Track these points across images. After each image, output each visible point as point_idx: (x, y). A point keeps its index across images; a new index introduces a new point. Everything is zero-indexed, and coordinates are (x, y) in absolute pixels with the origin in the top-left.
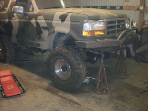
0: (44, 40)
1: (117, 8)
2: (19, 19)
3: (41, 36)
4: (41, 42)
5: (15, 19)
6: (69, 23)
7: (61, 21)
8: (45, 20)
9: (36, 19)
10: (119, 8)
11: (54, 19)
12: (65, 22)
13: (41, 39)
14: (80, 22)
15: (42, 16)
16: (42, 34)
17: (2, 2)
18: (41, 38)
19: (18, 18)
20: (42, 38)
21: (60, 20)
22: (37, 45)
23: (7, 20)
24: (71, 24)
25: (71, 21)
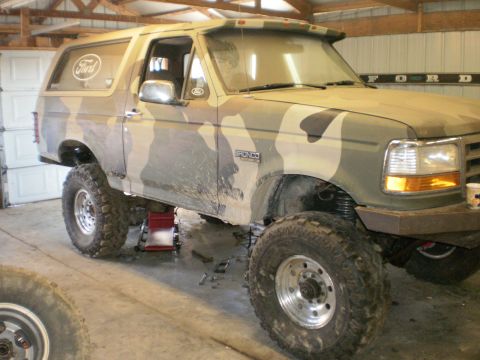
0: (242, 195)
1: (462, 79)
2: (156, 120)
3: (230, 180)
4: (230, 199)
5: (143, 119)
6: (339, 144)
7: (306, 138)
8: (248, 129)
9: (217, 125)
10: (469, 78)
11: (281, 130)
12: (320, 142)
13: (229, 191)
14: (377, 144)
15: (238, 116)
16: (235, 175)
17: (95, 59)
18: (231, 188)
19: (152, 117)
20: (234, 186)
21: (305, 132)
22: (215, 207)
23: (111, 120)
24: (344, 150)
25: (343, 140)
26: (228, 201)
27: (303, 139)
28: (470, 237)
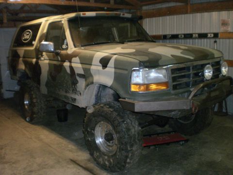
0: (80, 94)
1: (209, 35)
2: (50, 60)
3: (76, 87)
4: (76, 95)
5: (44, 59)
6: (113, 70)
7: (101, 67)
8: (81, 63)
9: (70, 62)
10: (212, 35)
11: (93, 64)
12: (107, 69)
13: (76, 92)
14: (127, 70)
15: (77, 57)
16: (77, 85)
17: (30, 32)
18: (76, 90)
19: (48, 59)
20: (78, 90)
21: (101, 65)
22: (72, 100)
23: (34, 60)
24: (115, 73)
25: (115, 68)
26: (76, 97)
27: (100, 68)
28: (173, 113)
